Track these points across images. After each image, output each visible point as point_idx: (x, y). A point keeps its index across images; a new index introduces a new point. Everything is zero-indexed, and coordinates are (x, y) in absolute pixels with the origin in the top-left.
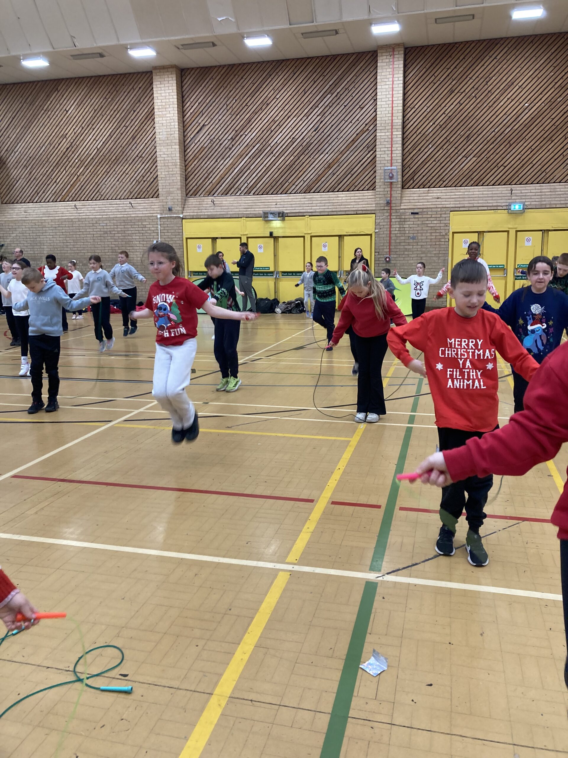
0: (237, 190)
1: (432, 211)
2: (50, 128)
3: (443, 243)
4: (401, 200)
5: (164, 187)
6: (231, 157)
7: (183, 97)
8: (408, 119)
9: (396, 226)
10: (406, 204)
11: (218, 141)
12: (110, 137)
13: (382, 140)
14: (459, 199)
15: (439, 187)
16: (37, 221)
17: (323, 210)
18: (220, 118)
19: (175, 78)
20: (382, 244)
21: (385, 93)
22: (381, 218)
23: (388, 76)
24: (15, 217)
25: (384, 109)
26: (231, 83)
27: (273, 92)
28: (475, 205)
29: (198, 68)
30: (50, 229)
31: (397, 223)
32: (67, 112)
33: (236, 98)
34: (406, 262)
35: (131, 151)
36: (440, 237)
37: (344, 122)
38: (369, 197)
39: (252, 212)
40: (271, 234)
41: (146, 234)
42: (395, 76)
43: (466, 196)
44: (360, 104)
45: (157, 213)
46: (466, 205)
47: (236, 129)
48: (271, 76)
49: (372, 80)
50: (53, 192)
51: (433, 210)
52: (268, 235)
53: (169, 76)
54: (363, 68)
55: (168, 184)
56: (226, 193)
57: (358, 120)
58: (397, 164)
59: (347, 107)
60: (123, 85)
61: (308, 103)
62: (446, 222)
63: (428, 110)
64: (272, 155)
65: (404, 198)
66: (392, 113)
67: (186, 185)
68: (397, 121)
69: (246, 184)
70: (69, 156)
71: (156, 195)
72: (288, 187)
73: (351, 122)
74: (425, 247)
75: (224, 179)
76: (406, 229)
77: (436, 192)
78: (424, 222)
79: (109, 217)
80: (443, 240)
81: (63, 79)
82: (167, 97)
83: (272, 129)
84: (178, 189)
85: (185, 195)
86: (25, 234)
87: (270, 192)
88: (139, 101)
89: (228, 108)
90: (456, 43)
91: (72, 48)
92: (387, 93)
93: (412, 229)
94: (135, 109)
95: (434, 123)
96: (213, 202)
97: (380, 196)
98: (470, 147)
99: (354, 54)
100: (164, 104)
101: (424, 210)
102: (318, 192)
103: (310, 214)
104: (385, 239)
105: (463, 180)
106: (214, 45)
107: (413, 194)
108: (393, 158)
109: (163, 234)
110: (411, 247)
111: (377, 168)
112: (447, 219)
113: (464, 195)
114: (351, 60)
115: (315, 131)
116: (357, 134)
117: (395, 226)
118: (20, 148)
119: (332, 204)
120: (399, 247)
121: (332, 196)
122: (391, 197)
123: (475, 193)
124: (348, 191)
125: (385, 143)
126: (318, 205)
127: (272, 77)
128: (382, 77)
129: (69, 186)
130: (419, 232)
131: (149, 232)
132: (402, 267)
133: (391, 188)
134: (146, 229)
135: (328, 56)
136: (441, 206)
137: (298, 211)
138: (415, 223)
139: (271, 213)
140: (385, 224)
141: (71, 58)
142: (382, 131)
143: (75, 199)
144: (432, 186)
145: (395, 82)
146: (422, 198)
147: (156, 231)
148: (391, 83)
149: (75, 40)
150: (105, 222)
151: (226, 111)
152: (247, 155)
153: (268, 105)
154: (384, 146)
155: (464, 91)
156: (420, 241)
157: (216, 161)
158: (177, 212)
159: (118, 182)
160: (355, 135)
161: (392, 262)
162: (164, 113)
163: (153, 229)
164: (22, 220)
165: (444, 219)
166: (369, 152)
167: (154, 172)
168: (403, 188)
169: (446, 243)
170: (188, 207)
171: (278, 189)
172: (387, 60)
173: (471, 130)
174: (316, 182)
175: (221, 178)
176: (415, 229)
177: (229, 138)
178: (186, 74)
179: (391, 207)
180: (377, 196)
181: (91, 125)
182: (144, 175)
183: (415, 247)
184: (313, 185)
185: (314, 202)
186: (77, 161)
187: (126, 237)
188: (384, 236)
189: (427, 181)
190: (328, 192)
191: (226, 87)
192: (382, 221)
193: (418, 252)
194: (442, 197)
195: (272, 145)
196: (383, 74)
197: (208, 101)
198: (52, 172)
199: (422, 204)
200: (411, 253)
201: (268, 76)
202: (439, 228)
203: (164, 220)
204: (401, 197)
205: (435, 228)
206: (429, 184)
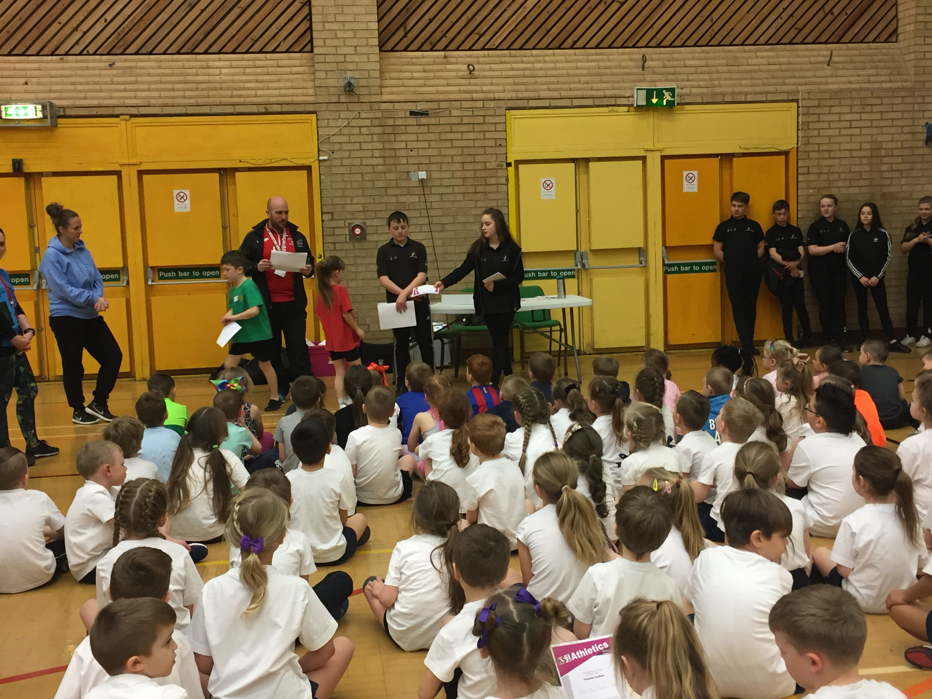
1: (461, 109)
3: (493, 188)
4: (381, 79)
9: (372, 146)
10: (395, 89)
14: (524, 80)
15: (470, 49)
17: (170, 101)
20: (340, 193)
22: (332, 123)
28: (564, 94)
31: (375, 138)
36: (484, 174)
38: (294, 70)
40: (18, 167)
43: (540, 73)
46: (543, 94)
51: (465, 104)
52: (9, 169)
62: (498, 135)
65: (389, 75)
72: (61, 37)
74: (451, 198)
76: (399, 153)
77: (464, 61)
78: (443, 136)
80: (493, 181)
93: (414, 153)
97: (327, 67)
101: (443, 105)
102: (150, 53)
103: (134, 111)
104: (346, 178)
105: (527, 34)
107: (409, 64)
110: (416, 199)
112: (500, 127)
117: (370, 146)
119: (193, 86)
120: (385, 199)
121: (192, 64)
122: (354, 70)
123: (558, 65)
124: (234, 52)
126: (152, 86)
130: (433, 160)
136: (482, 96)
137: (95, 102)
138: (420, 137)
140: (345, 139)
144: (453, 46)
146: (432, 75)
156: (438, 182)
161: (369, 238)
165: (492, 128)
168: (382, 47)
169: (503, 188)
171: (28, 42)
174: (142, 25)
176: (421, 152)
179: (356, 95)
180: (317, 67)
183: (424, 199)
184: (134, 33)
185: (143, 79)
188: (342, 170)
189: (438, 34)
190: (179, 53)
192: (337, 131)
193: (433, 212)
194: (483, 74)
199: (434, 89)
200: (416, 214)
202: (482, 151)
204: (381, 71)
205: (473, 151)
206: (444, 42)
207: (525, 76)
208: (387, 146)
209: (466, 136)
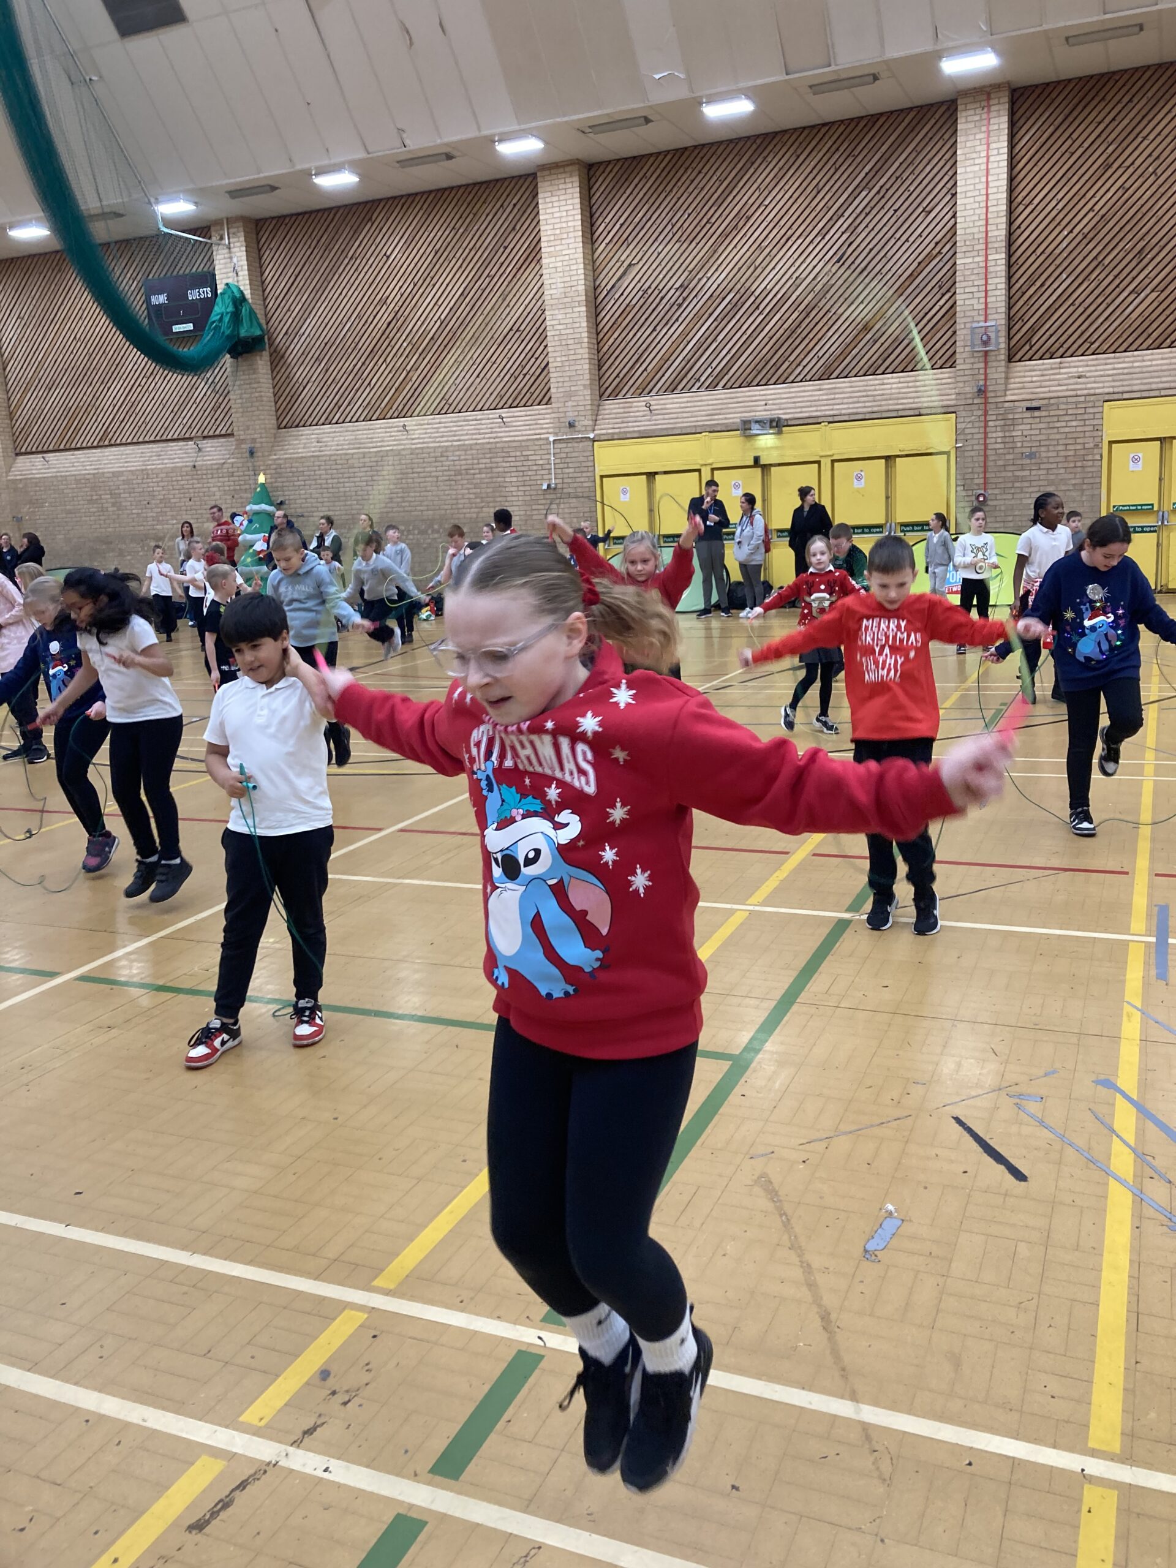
0: (693, 381)
1: (1067, 403)
2: (360, 288)
3: (1090, 463)
4: (1006, 384)
5: (560, 384)
6: (680, 320)
7: (591, 216)
8: (1019, 227)
9: (996, 435)
10: (1016, 391)
11: (657, 292)
12: (462, 298)
13: (968, 273)
14: (1122, 377)
15: (1082, 355)
16: (339, 457)
17: (855, 411)
18: (660, 249)
19: (577, 184)
20: (970, 470)
21: (972, 181)
22: (968, 420)
23: (978, 148)
24: (302, 452)
25: (971, 212)
26: (679, 184)
27: (757, 194)
29: (618, 160)
30: (362, 469)
31: (999, 429)
32: (388, 257)
33: (689, 211)
34: (1019, 502)
35: (499, 322)
36: (1082, 452)
37: (893, 241)
38: (944, 381)
39: (720, 422)
40: (757, 460)
41: (530, 473)
42: (993, 146)
43: (1137, 370)
44: (924, 204)
45: (548, 433)
46: (1135, 388)
47: (690, 268)
48: (753, 163)
49: (947, 156)
50: (365, 404)
51: (1070, 400)
52: (752, 463)
53: (567, 180)
54: (930, 135)
55: (567, 379)
56: (672, 388)
57: (920, 235)
58: (996, 316)
59: (899, 213)
60: (484, 202)
61: (825, 210)
62: (1096, 422)
63: (1060, 206)
64: (757, 312)
65: (1012, 380)
66: (987, 220)
67: (600, 379)
68: (996, 233)
69: (710, 370)
70: (391, 336)
71: (545, 399)
72: (789, 370)
73: (907, 240)
74: (1055, 471)
75: (669, 363)
76: (1016, 439)
77: (1076, 365)
78: (1051, 425)
79: (464, 445)
80: (1090, 458)
81: (380, 200)
82: (563, 220)
83: (757, 263)
84: (584, 386)
85: (598, 398)
86: (319, 482)
87: (755, 383)
88: (514, 229)
89: (675, 230)
90: (1114, 73)
91: (400, 150)
92: (977, 180)
93: (1028, 438)
94: (505, 244)
95: (1071, 232)
96: (648, 406)
97: (966, 378)
98: (1146, 272)
99: (911, 109)
100: (558, 232)
101: (1052, 401)
102: (846, 377)
103: (831, 419)
104: (975, 459)
105: (1131, 339)
106: (647, 120)
107: (1030, 371)
108: (989, 305)
109: (559, 471)
110: (1027, 473)
111: (958, 326)
112: (1098, 416)
113: (1133, 367)
114: (907, 121)
115: (838, 261)
116: (920, 263)
117: (994, 435)
118: (308, 328)
119: (871, 398)
120: (1003, 474)
121: (872, 383)
122: (986, 379)
123: (1154, 363)
124: (902, 371)
125: (973, 277)
126: (845, 401)
127: (756, 165)
128: (966, 150)
129: (393, 390)
130: (1043, 443)
131: (535, 468)
132: (1009, 513)
133: (986, 363)
134: (530, 463)
135: (862, 117)
136: (1085, 392)
137: (807, 415)
138: (1034, 426)
139: (757, 422)
140: (976, 430)
141: (398, 165)
142: (968, 254)
143: (402, 414)
144: (1069, 353)
145: (992, 159)
146: (1047, 378)
147: (547, 467)
148: (985, 160)
149: (404, 136)
150: (457, 453)
151: (671, 235)
152: (711, 315)
153: (749, 218)
154: (970, 283)
155: (1133, 163)
156: (1045, 460)
157: (654, 329)
158: (583, 429)
159: (478, 380)
160: (915, 264)
161: (990, 503)
162: (558, 248)
163: (541, 462)
164: (313, 456)
165: (1091, 416)
166: (943, 295)
167: (542, 356)
168: (1010, 359)
169: (1097, 463)
170: (603, 419)
171: (769, 376)
172: (977, 118)
173: (1147, 238)
174: (842, 358)
175: (663, 362)
176: (1033, 438)
177: (677, 285)
178: (598, 174)
179: (986, 398)
180: (959, 379)
181: (429, 279)
182: (524, 363)
183: (1034, 473)
184: (836, 364)
185: (837, 396)
186: (405, 344)
187: (494, 480)
188: (973, 453)
189: (1057, 345)
190: (865, 375)
191: (671, 191)
192: (970, 425)
193: (1041, 483)
194: (1088, 374)
195: (757, 293)
196: (969, 144)
197: (637, 220)
198: (364, 368)
199: (1047, 389)
200: (1026, 484)
201: (748, 165)
202: (1082, 435)
203: (560, 446)
204: (1007, 378)
205: (1075, 435)
206: (1062, 350)
207: (1123, 374)
208: (1007, 434)
209: (1070, 424)
